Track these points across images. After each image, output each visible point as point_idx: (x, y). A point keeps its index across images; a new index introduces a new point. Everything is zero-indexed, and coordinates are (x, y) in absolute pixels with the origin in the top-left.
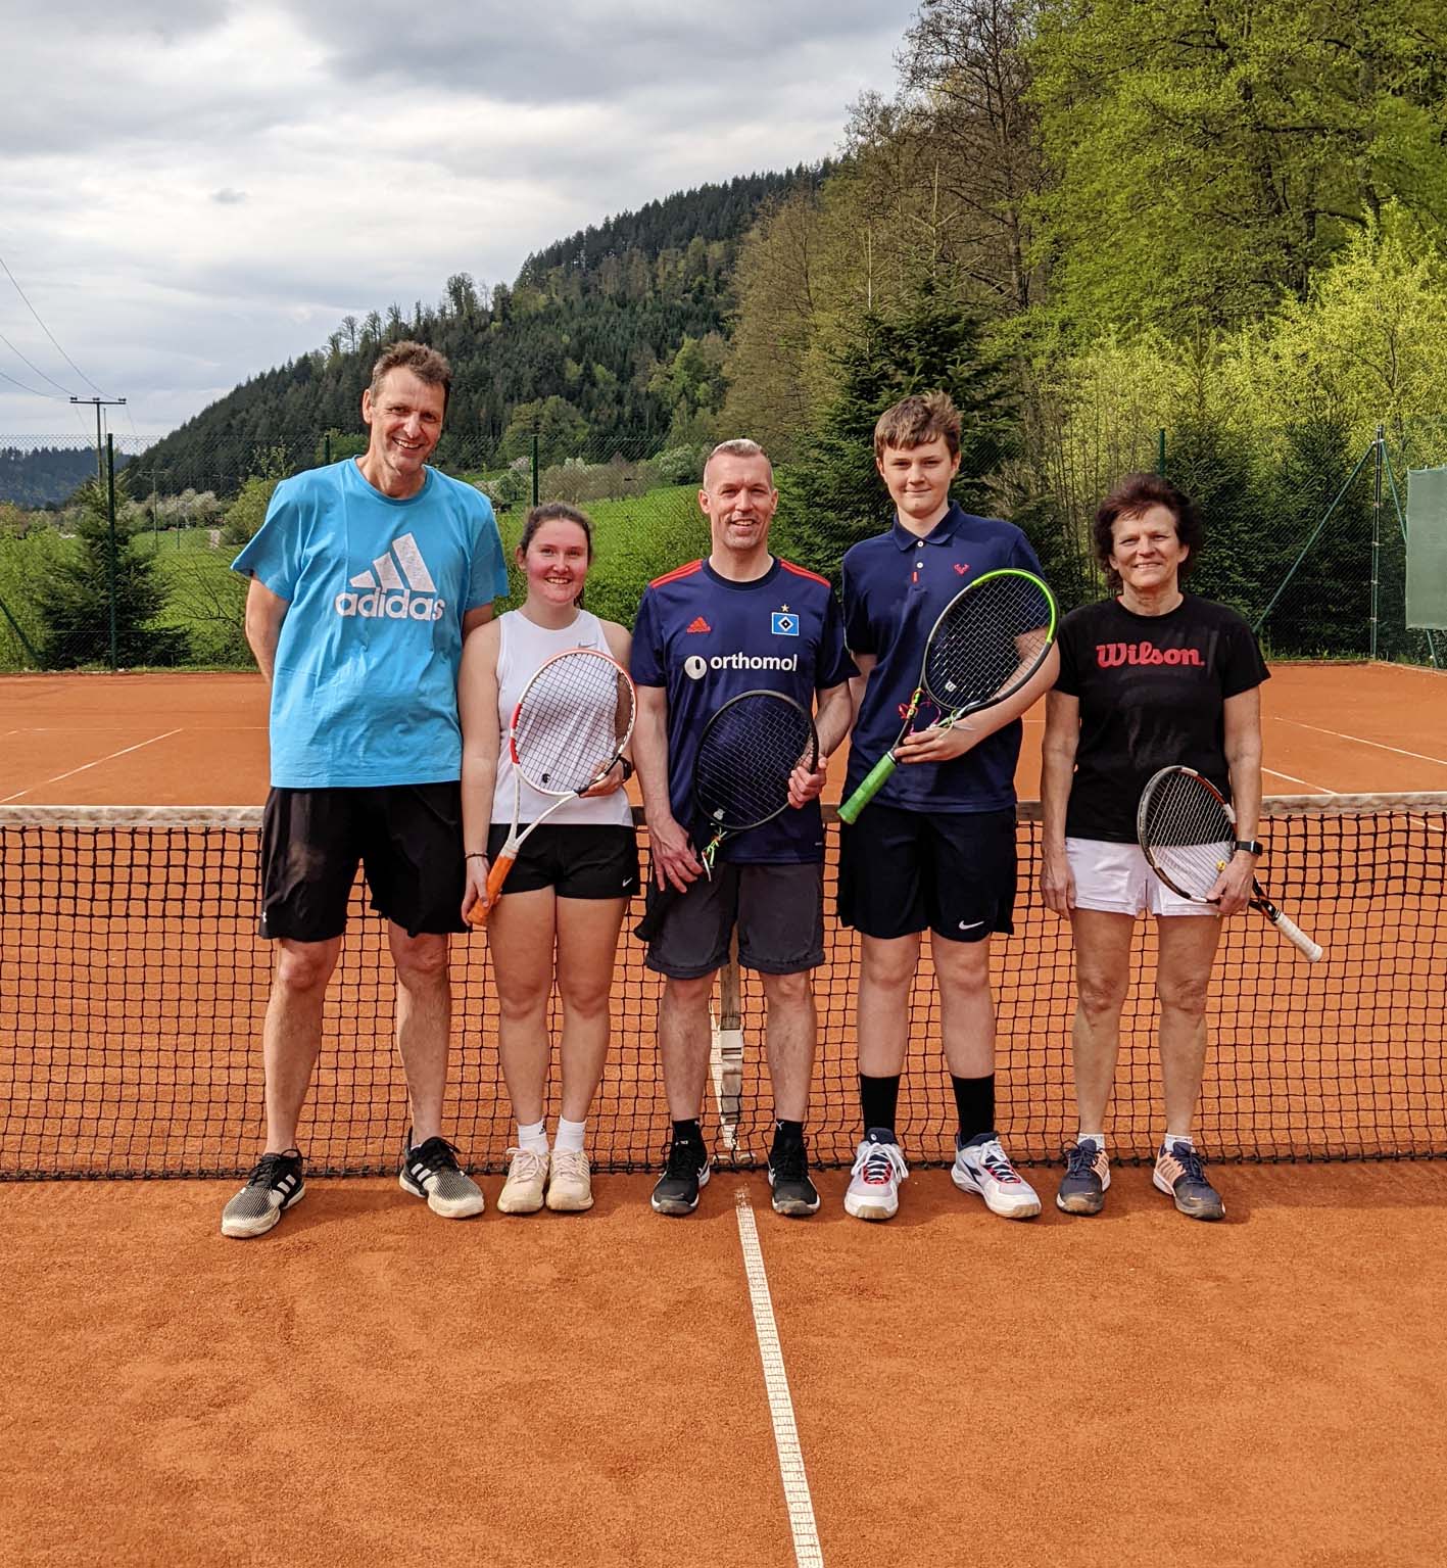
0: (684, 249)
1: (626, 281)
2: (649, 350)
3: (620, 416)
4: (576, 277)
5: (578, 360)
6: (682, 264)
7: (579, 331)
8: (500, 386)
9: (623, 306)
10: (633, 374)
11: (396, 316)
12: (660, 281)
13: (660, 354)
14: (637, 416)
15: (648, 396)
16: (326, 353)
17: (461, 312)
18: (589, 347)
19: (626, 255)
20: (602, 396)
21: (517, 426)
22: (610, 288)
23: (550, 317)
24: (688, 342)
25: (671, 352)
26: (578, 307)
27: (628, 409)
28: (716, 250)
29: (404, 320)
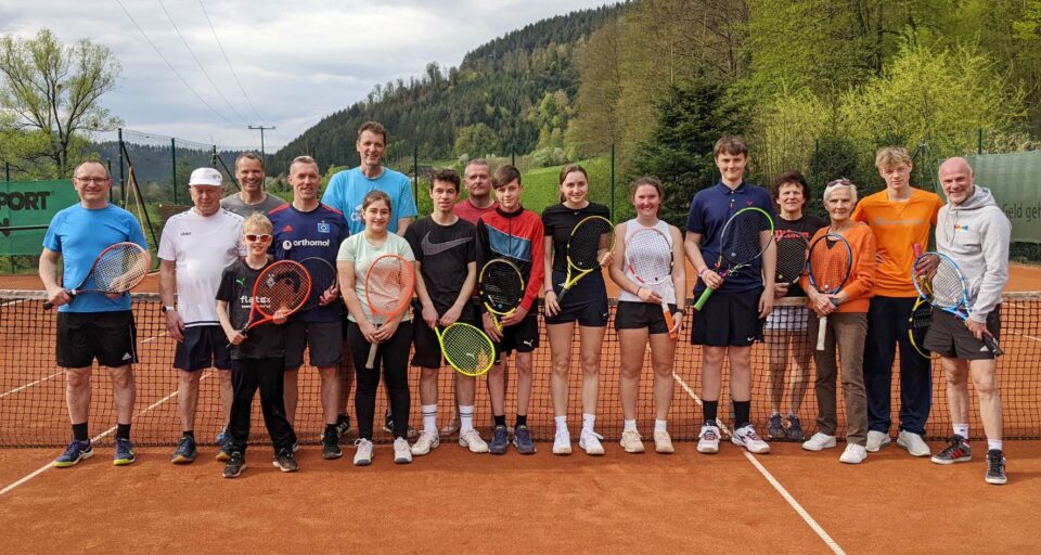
0: (546, 48)
1: (516, 65)
2: (528, 99)
3: (513, 133)
4: (491, 63)
5: (492, 104)
6: (545, 55)
7: (493, 90)
8: (454, 119)
9: (515, 77)
10: (520, 111)
11: (401, 83)
12: (534, 64)
13: (534, 102)
14: (522, 133)
15: (528, 122)
16: (366, 102)
17: (433, 81)
18: (499, 99)
19: (516, 52)
20: (505, 123)
21: (461, 138)
22: (508, 68)
23: (477, 83)
24: (548, 95)
25: (539, 100)
26: (492, 79)
27: (517, 129)
28: (562, 48)
29: (405, 85)
